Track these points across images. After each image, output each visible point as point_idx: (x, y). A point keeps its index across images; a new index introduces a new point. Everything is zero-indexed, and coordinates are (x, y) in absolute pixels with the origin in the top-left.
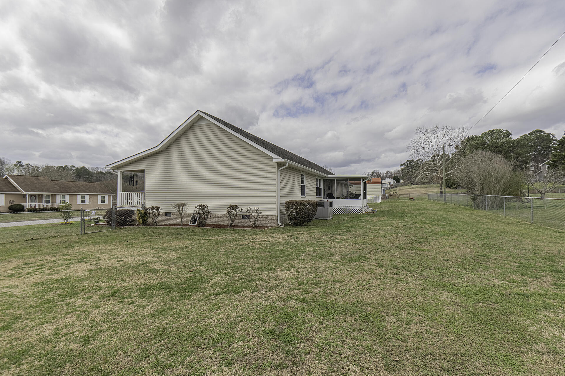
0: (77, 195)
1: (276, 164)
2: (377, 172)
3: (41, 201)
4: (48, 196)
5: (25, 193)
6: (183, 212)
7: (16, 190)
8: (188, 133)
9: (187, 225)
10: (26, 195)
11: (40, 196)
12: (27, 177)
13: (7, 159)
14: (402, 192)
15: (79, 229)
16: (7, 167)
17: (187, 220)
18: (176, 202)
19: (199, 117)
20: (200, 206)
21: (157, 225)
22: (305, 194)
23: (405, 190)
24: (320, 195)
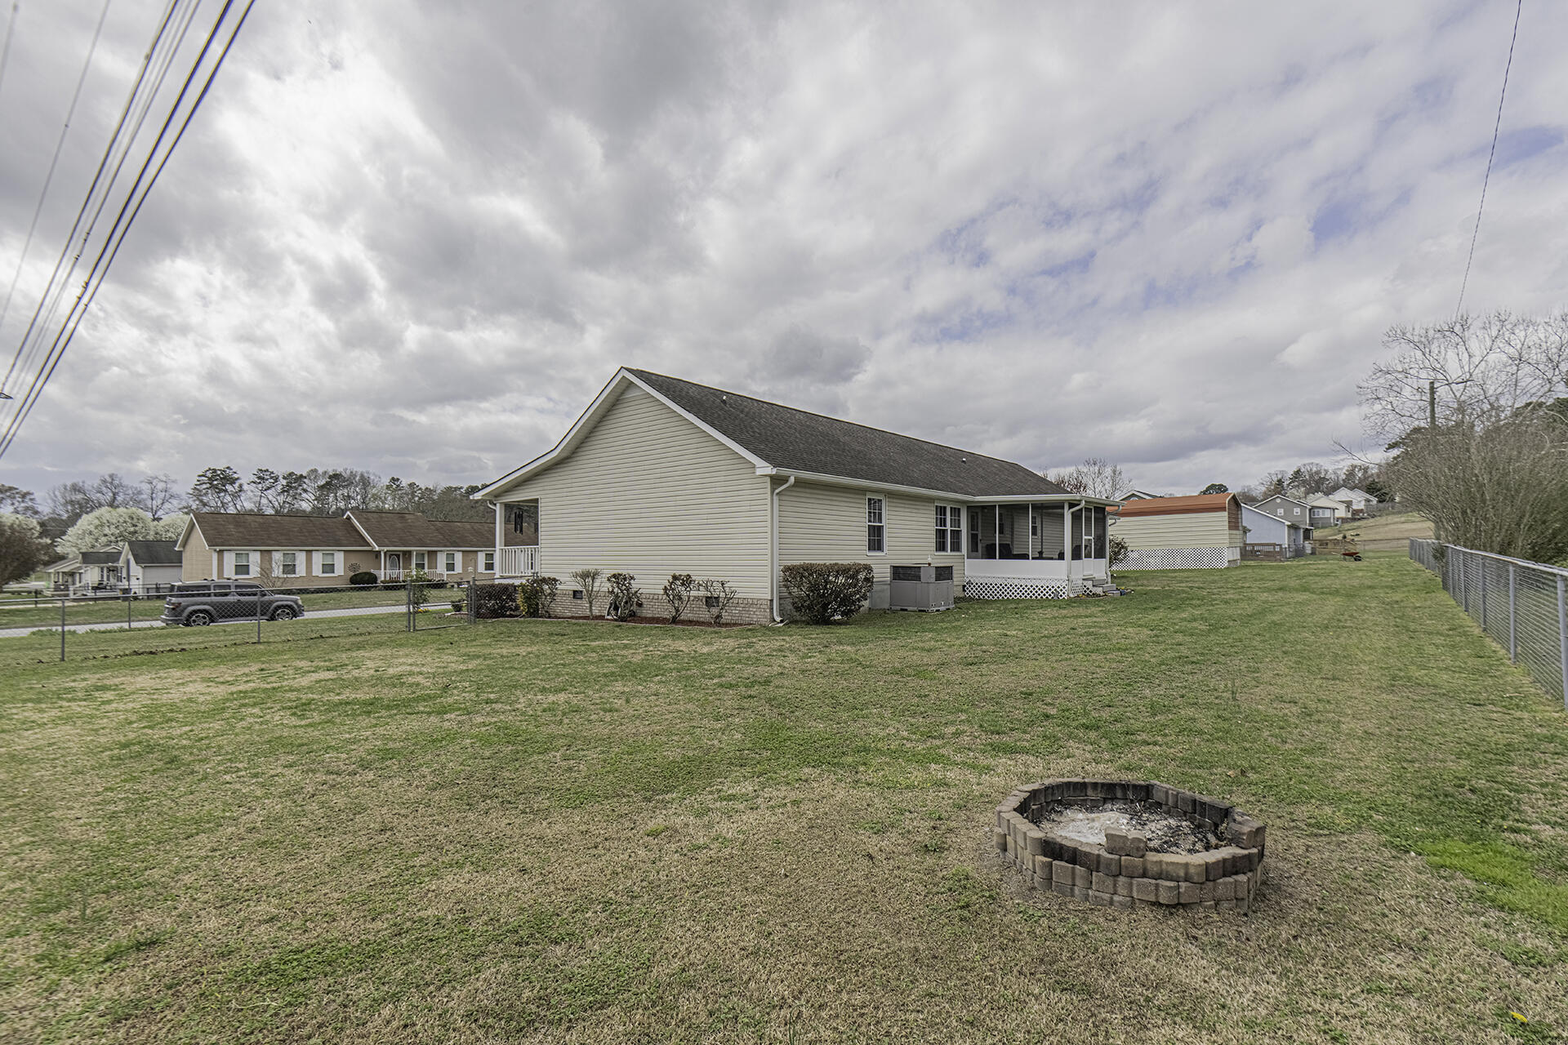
0: (477, 551)
1: (768, 479)
2: (1314, 469)
3: (407, 566)
4: (421, 555)
5: (377, 549)
6: (595, 589)
7: (362, 543)
8: (610, 418)
9: (602, 617)
10: (380, 552)
11: (407, 554)
12: (384, 515)
13: (374, 474)
14: (1376, 533)
15: (405, 623)
16: (374, 491)
17: (601, 607)
18: (579, 569)
19: (625, 384)
20: (614, 576)
21: (550, 617)
22: (885, 548)
23: (1392, 527)
24: (956, 547)
